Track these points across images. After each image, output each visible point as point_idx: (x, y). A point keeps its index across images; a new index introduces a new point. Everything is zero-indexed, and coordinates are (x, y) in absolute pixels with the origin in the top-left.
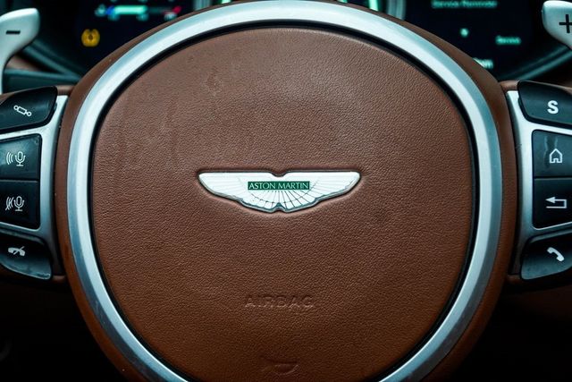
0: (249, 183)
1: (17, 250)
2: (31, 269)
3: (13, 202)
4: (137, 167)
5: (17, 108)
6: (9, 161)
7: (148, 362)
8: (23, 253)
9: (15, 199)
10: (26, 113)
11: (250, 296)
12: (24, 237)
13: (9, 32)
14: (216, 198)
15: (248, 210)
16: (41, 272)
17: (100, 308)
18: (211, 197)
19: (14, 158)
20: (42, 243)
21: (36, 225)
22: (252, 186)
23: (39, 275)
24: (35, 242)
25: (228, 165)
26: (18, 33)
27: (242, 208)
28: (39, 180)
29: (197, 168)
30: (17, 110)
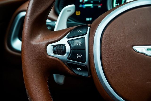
0: (147, 49)
1: (79, 69)
2: (83, 74)
3: (79, 56)
4: (115, 45)
5: (78, 30)
6: (77, 45)
7: (118, 98)
8: (81, 70)
9: (79, 55)
10: (80, 32)
11: (148, 80)
12: (81, 65)
13: (68, 11)
14: (138, 53)
15: (147, 56)
16: (85, 74)
17: (104, 84)
18: (136, 53)
19: (78, 44)
20: (86, 67)
21: (85, 62)
22: (148, 49)
23: (85, 75)
24: (84, 66)
25: (141, 44)
26: (70, 11)
27: (146, 56)
28: (85, 50)
29: (132, 45)
30: (78, 31)
